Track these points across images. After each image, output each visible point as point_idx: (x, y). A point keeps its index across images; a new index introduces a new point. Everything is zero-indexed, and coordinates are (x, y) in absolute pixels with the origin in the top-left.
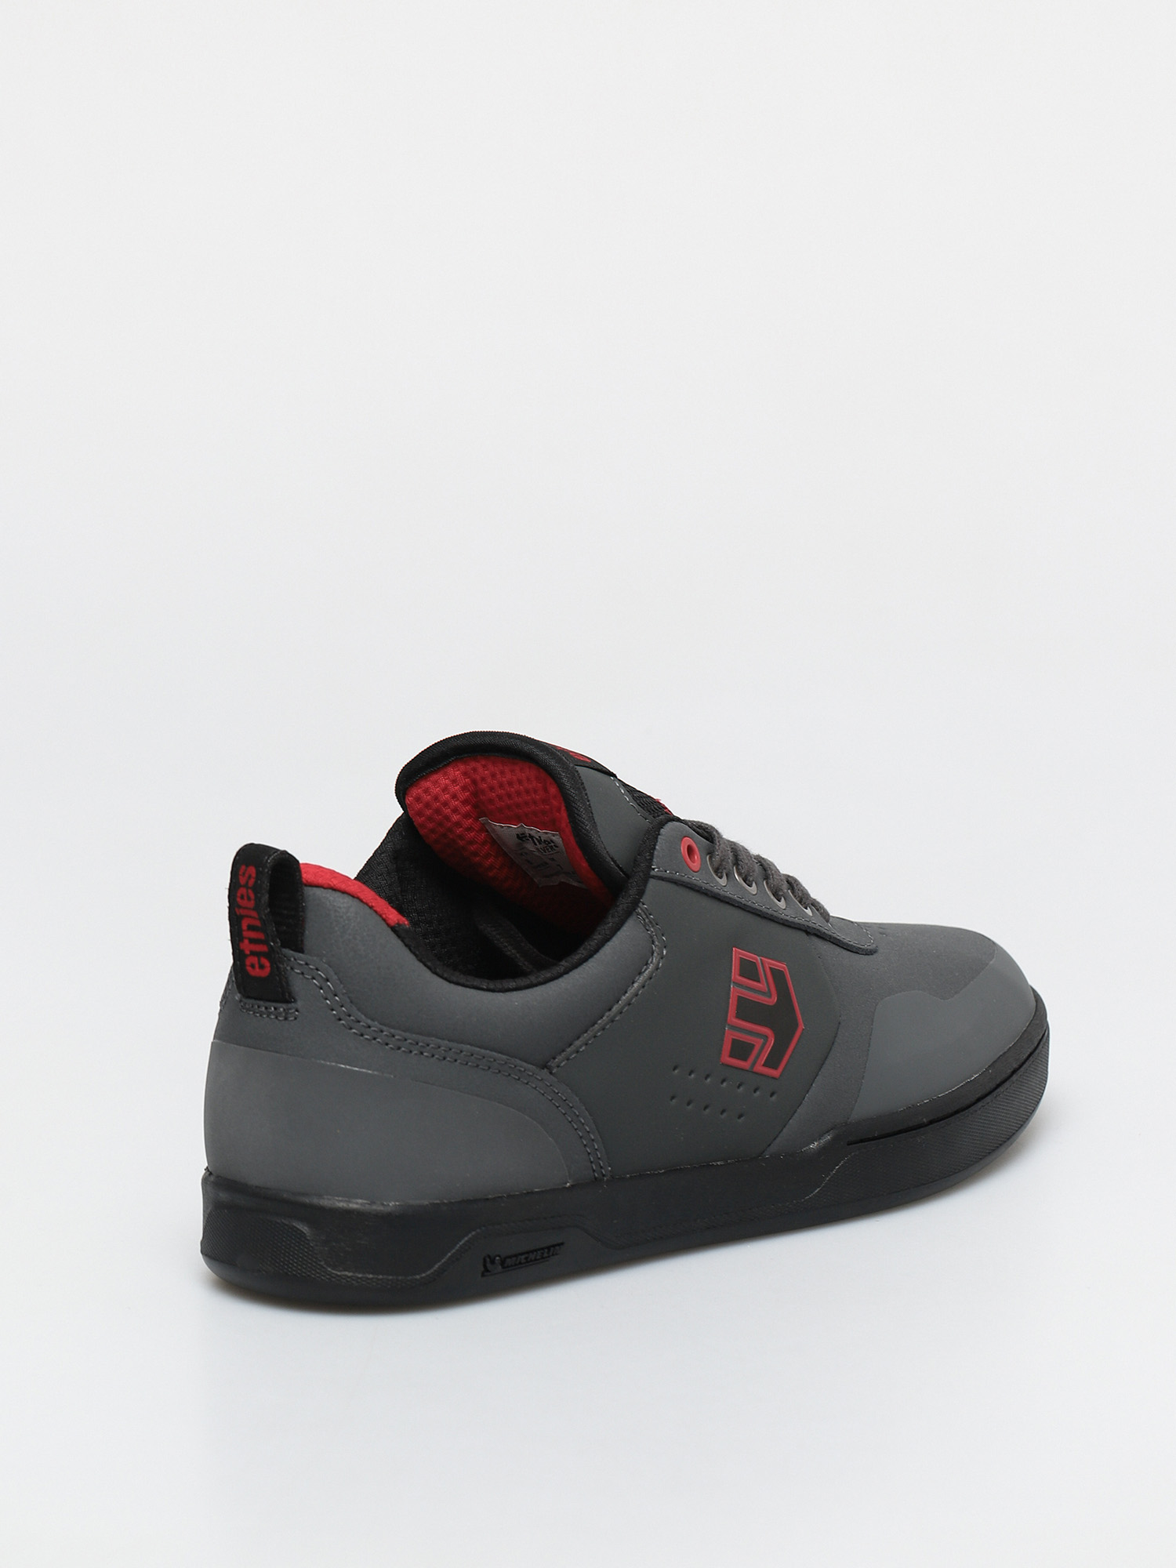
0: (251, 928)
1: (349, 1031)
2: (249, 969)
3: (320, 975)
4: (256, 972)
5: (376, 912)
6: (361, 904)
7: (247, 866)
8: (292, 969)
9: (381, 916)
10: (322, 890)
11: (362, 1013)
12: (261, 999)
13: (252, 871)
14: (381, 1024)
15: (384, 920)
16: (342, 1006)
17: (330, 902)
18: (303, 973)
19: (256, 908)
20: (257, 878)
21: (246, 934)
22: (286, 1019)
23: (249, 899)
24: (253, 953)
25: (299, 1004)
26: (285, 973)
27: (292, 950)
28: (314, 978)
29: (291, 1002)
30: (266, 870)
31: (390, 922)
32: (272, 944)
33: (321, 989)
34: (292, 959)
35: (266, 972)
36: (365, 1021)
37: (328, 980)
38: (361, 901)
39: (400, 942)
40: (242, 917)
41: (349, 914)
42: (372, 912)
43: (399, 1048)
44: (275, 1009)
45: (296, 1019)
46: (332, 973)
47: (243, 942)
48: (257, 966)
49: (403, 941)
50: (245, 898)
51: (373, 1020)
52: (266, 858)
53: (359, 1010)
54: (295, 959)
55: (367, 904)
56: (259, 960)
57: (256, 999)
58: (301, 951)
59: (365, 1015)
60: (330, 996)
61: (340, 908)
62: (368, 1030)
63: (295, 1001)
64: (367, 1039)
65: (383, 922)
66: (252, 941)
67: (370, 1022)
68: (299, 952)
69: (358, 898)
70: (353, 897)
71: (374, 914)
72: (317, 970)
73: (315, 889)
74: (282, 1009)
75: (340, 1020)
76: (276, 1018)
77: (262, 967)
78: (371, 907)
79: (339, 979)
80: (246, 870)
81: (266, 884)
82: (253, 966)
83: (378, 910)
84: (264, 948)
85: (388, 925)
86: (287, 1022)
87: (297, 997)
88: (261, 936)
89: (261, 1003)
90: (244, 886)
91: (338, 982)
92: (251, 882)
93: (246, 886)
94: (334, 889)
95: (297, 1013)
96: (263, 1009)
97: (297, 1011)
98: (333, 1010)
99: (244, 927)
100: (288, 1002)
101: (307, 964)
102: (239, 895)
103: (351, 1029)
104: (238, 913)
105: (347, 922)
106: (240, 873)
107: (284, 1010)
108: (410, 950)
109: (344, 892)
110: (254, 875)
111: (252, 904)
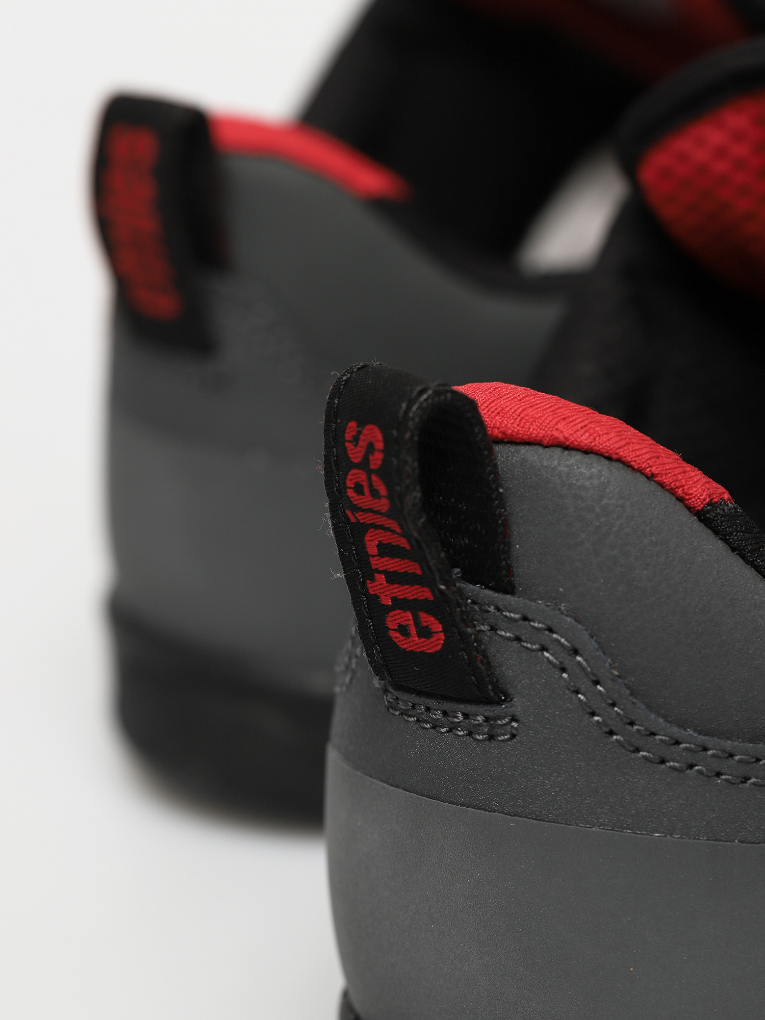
0: (386, 550)
1: (633, 755)
2: (395, 635)
3: (558, 641)
4: (413, 643)
5: (661, 485)
6: (628, 475)
7: (362, 423)
8: (493, 629)
9: (672, 492)
10: (541, 450)
11: (659, 715)
12: (429, 695)
13: (374, 434)
14: (700, 733)
15: (680, 499)
16: (614, 705)
17: (560, 476)
18: (518, 639)
19: (395, 513)
20: (387, 451)
21: (375, 563)
22: (491, 737)
23: (375, 493)
24: (400, 604)
25: (518, 705)
26: (480, 642)
27: (491, 588)
28: (543, 649)
29: (500, 703)
30: (408, 435)
31: (694, 502)
32: (443, 587)
33: (564, 670)
34: (492, 609)
35: (436, 643)
36: (666, 730)
37: (576, 652)
38: (628, 465)
39: (720, 544)
40: (362, 529)
41: (605, 501)
42: (653, 486)
43: (746, 779)
44: (466, 716)
45: (513, 736)
46: (585, 635)
47: (373, 580)
48: (413, 631)
49: (726, 541)
50: (366, 490)
51: (683, 726)
52: (404, 405)
53: (649, 707)
54: (498, 609)
55: (640, 471)
56: (416, 618)
57: (419, 693)
58: (509, 589)
59: (665, 718)
60: (584, 684)
61: (583, 487)
62: (674, 749)
63: (508, 698)
64: (674, 769)
65: (679, 505)
66: (393, 578)
67: (675, 731)
68: (506, 592)
69: (619, 460)
70: (609, 458)
71: (660, 492)
72: (551, 630)
73: (523, 449)
74: (480, 718)
75: (611, 733)
76: (470, 734)
77: (425, 633)
78: (651, 477)
79: (601, 647)
80: (360, 433)
81: (411, 465)
82: (403, 630)
83: (666, 480)
84: (426, 594)
85: (689, 508)
86: (493, 744)
87: (511, 691)
88: (413, 568)
89: (432, 703)
90: (358, 466)
91: (600, 653)
92: (377, 460)
93: (364, 465)
94: (566, 447)
95: (515, 724)
96: (438, 715)
97: (514, 719)
98: (593, 714)
99: (372, 548)
100: (490, 702)
101: (525, 619)
102: (349, 484)
103: (638, 750)
104: (353, 520)
105: (603, 520)
106: (348, 437)
107: (487, 719)
108: (743, 557)
109: (587, 451)
110: (380, 445)
111: (384, 504)
